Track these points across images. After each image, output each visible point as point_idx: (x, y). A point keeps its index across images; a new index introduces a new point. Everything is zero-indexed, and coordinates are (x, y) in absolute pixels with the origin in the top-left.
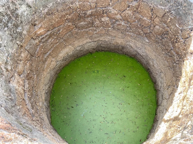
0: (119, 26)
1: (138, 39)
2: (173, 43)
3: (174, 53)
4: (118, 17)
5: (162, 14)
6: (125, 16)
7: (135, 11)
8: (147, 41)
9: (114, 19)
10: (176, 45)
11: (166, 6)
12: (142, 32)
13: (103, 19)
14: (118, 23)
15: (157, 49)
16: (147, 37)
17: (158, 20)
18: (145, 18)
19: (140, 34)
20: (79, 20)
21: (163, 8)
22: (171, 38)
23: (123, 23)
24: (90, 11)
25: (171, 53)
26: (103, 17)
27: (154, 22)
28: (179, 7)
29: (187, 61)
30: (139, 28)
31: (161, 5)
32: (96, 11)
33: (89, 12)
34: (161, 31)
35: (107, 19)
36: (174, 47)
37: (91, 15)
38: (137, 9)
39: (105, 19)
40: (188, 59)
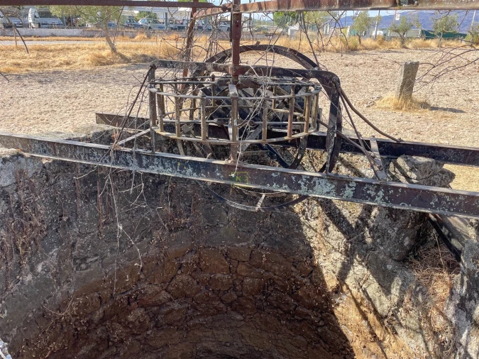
0: (170, 317)
1: (217, 324)
2: (292, 294)
3: (306, 311)
4: (164, 295)
5: (247, 255)
6: (178, 289)
7: (195, 270)
8: (239, 317)
9: (155, 305)
10: (300, 293)
11: (248, 240)
12: (222, 305)
13: (130, 318)
14: (165, 310)
15: (266, 323)
16: (235, 310)
17: (244, 267)
18: (219, 275)
19: (219, 311)
20: (75, 345)
21: (244, 244)
22: (284, 287)
23: (176, 306)
24: (101, 311)
25: (300, 314)
26: (129, 312)
27: (238, 275)
28: (271, 233)
29: (339, 309)
30: (214, 299)
31: (239, 241)
32: (113, 306)
33: (98, 314)
34: (259, 284)
35: (140, 312)
36: (298, 299)
37: (103, 320)
38: (198, 264)
39: (136, 314)
40: (338, 305)
